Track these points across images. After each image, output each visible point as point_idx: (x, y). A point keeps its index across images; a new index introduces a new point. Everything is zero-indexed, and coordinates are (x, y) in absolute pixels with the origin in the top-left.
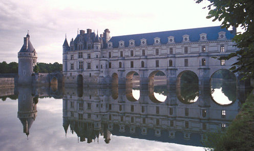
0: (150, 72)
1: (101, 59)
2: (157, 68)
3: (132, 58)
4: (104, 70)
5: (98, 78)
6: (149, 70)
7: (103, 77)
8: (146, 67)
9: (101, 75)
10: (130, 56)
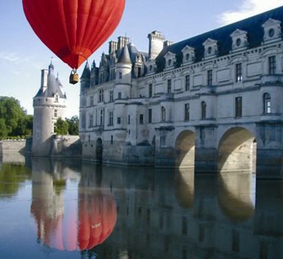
0: (221, 131)
1: (128, 102)
2: (239, 121)
3: (188, 94)
4: (132, 127)
5: (122, 147)
6: (220, 128)
7: (129, 144)
8: (212, 119)
9: (127, 140)
10: (184, 89)
